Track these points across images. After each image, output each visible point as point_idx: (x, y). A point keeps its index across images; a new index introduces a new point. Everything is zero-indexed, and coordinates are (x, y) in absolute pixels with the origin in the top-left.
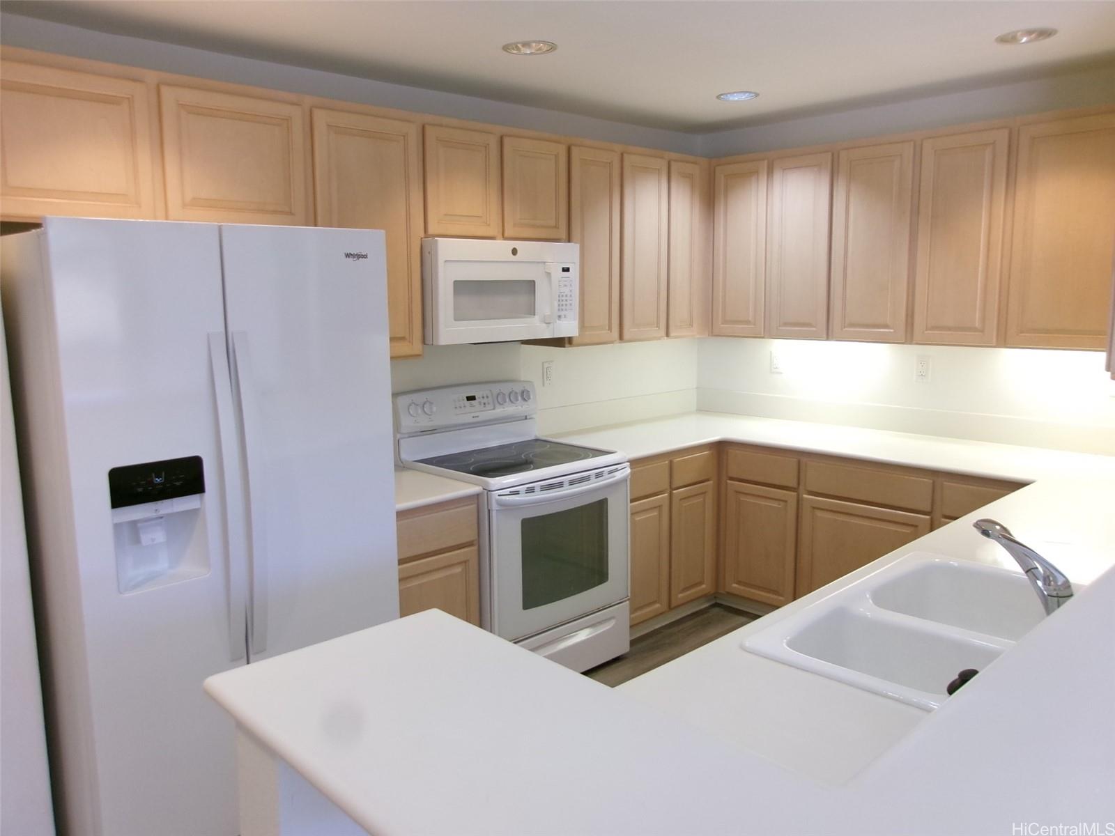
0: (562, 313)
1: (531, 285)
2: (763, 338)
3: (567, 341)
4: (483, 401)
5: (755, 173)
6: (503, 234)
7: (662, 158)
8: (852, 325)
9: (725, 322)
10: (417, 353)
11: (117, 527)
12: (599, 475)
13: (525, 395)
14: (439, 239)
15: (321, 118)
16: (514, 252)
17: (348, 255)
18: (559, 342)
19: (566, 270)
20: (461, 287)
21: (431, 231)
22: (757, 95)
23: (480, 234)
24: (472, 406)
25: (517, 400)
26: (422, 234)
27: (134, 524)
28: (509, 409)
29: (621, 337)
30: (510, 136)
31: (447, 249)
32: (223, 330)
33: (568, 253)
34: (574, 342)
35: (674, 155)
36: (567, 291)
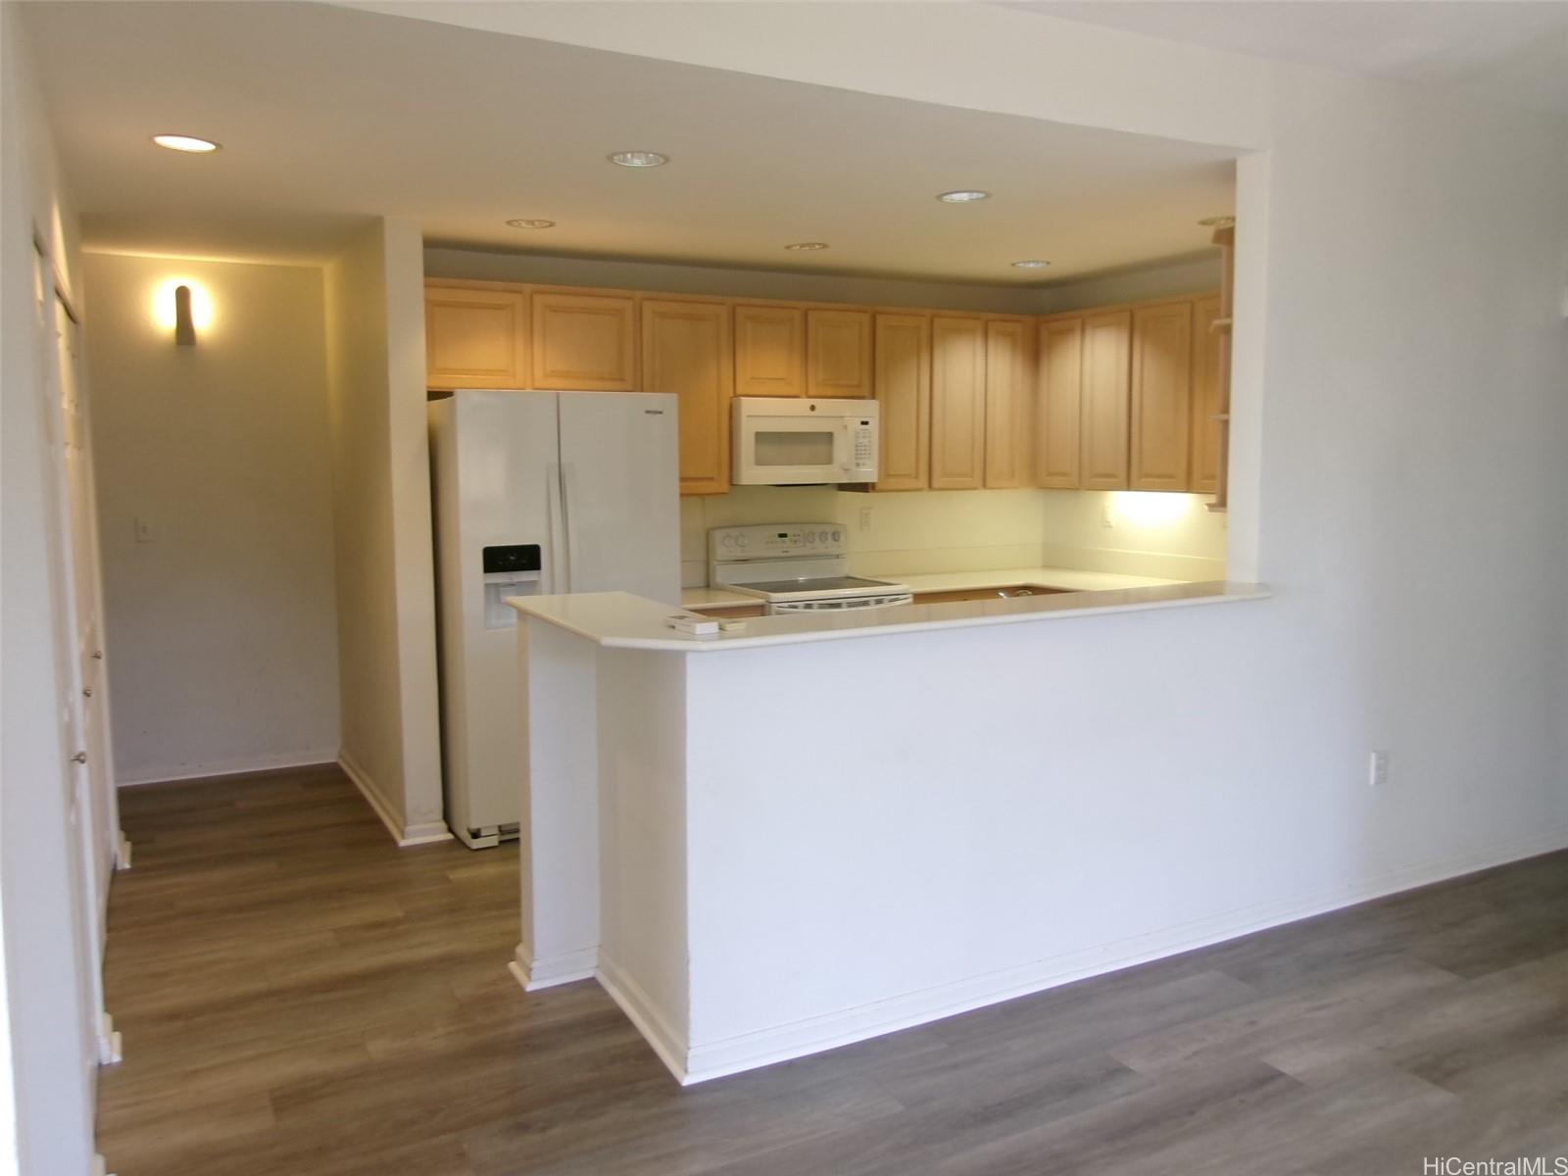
0: (859, 461)
1: (830, 435)
2: (1077, 489)
3: (870, 486)
4: (795, 538)
5: (1069, 331)
6: (807, 392)
7: (978, 319)
8: (1147, 476)
9: (1050, 474)
10: (725, 491)
11: (487, 586)
12: (879, 602)
13: (836, 536)
14: (742, 398)
15: (648, 307)
16: (813, 408)
17: (648, 412)
18: (863, 487)
19: (865, 423)
20: (761, 437)
21: (739, 392)
22: (1048, 263)
23: (785, 393)
24: (783, 542)
25: (827, 539)
26: (732, 394)
27: (496, 585)
28: (820, 547)
29: (930, 486)
30: (814, 309)
31: (748, 405)
32: (557, 461)
33: (870, 408)
34: (878, 487)
35: (991, 316)
36: (866, 441)
